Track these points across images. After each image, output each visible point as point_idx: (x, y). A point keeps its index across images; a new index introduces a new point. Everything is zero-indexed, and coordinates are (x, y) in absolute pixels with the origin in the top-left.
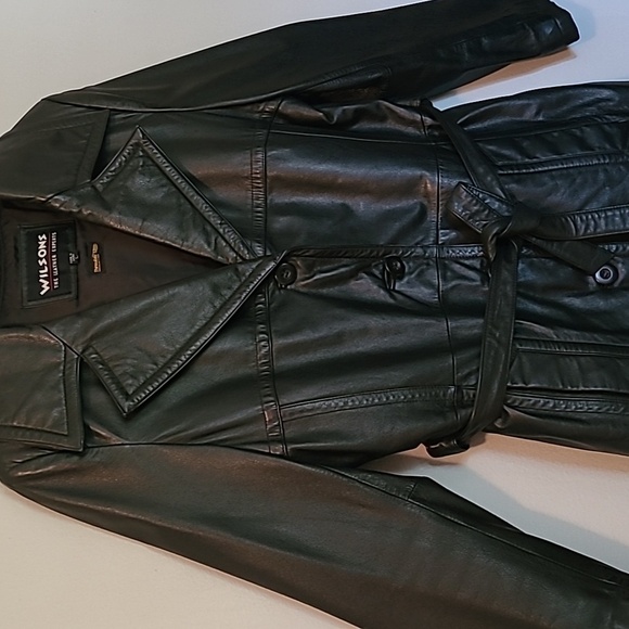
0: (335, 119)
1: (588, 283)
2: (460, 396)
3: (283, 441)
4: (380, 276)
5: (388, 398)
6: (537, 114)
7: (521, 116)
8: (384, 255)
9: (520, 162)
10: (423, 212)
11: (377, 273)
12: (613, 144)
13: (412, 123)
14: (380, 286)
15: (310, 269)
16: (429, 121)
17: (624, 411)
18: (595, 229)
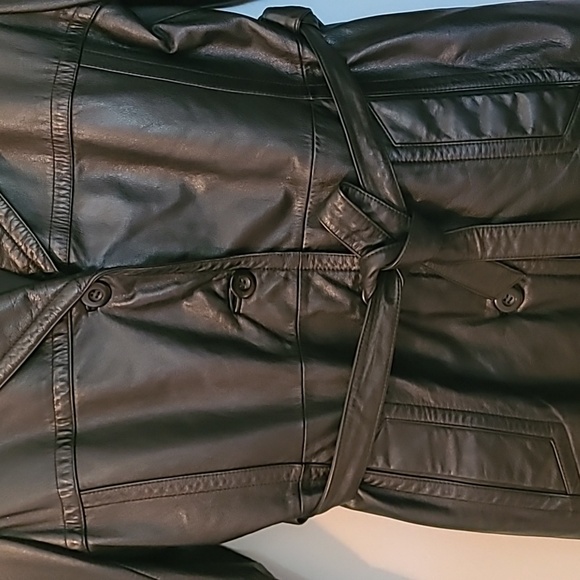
0: (176, 45)
1: (485, 307)
2: (307, 476)
3: (84, 533)
4: (222, 295)
5: (217, 484)
6: (459, 55)
7: (436, 57)
8: (231, 266)
9: (424, 139)
10: (287, 202)
11: (217, 288)
12: (552, 123)
13: (285, 55)
14: (220, 311)
15: (129, 287)
16: (308, 55)
17: (498, 501)
18: (506, 252)
